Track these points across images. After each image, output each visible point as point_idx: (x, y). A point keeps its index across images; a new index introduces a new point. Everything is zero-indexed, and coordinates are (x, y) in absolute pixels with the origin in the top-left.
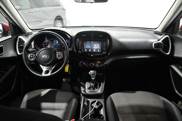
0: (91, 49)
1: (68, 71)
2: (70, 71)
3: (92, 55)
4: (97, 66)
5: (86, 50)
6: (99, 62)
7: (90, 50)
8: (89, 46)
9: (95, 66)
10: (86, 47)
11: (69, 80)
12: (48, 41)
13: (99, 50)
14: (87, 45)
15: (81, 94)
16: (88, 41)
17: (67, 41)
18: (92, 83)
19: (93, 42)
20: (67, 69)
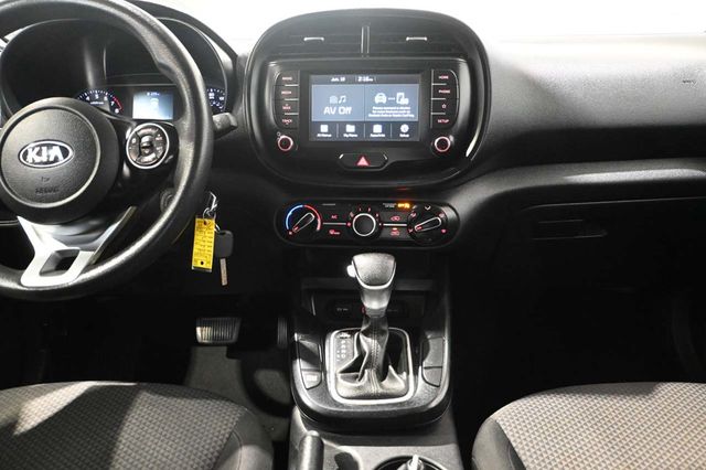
0: (358, 125)
1: (208, 265)
2: (223, 262)
3: (363, 162)
4: (395, 233)
5: (324, 128)
6: (407, 206)
7: (350, 128)
8: (346, 105)
9: (380, 229)
10: (327, 110)
11: (230, 333)
12: (101, 96)
13: (405, 128)
14: (333, 99)
15: (297, 413)
16: (338, 73)
17: (212, 95)
18: (366, 333)
19: (367, 79)
20: (204, 250)
